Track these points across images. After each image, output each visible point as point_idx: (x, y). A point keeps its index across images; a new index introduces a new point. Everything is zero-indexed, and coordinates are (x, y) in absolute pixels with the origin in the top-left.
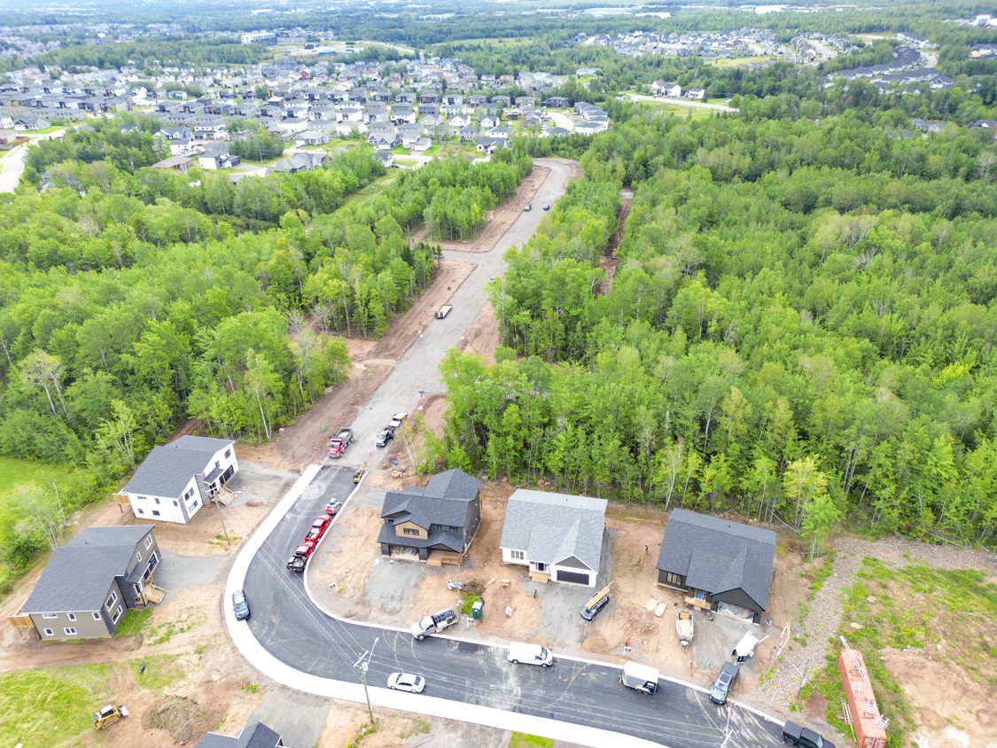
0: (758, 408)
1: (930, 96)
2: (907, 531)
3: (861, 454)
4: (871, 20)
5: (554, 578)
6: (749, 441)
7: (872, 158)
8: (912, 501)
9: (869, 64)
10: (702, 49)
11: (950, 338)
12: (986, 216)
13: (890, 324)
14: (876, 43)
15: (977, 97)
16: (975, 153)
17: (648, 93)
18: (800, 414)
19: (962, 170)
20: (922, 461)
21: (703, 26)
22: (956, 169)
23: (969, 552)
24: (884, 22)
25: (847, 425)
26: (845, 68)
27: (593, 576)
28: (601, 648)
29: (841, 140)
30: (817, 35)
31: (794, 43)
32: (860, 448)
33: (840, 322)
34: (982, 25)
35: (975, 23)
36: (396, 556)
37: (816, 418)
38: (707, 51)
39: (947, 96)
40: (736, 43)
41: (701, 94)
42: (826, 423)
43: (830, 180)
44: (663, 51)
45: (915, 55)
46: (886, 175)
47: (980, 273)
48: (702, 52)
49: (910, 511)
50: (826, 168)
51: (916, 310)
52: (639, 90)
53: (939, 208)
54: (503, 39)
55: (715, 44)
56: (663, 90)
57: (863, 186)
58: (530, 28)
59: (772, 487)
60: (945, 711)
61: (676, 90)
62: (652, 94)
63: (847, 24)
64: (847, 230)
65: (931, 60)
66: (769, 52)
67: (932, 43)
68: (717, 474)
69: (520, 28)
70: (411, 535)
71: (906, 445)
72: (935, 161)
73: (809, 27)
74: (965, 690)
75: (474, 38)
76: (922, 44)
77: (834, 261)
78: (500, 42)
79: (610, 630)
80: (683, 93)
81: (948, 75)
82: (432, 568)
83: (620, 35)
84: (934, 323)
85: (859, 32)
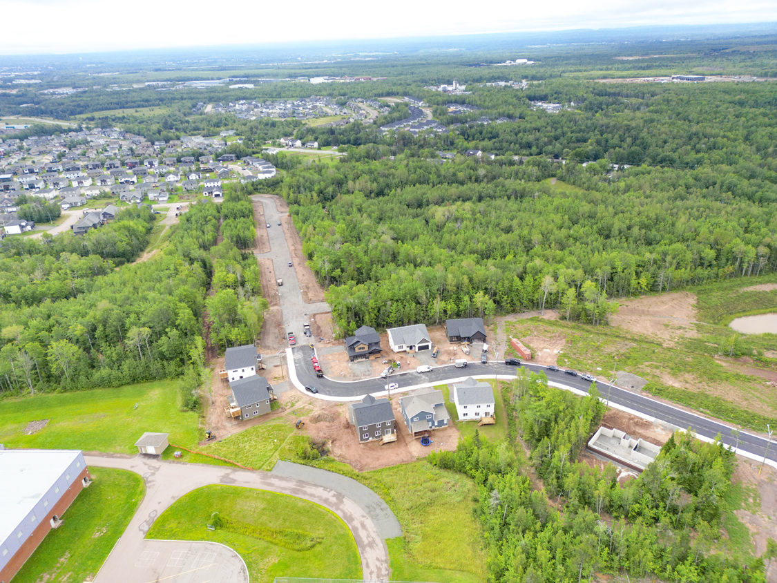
0: (458, 280)
1: (440, 137)
2: (514, 311)
3: (494, 288)
4: (387, 88)
5: (417, 350)
6: (457, 293)
7: (433, 177)
8: (512, 300)
9: (400, 119)
10: (294, 112)
11: (503, 247)
12: (492, 199)
13: (481, 247)
14: (397, 105)
15: (461, 137)
16: (475, 169)
17: (280, 145)
18: (471, 280)
19: (473, 178)
20: (512, 286)
21: (284, 95)
22: (470, 178)
23: (532, 312)
24: (395, 89)
25: (487, 280)
26: (388, 123)
27: (430, 344)
28: (444, 362)
29: (415, 169)
30: (360, 100)
31: (349, 105)
32: (492, 286)
33: (463, 250)
34: (445, 91)
35: (440, 89)
36: (356, 361)
37: (476, 280)
38: (298, 114)
39: (448, 137)
40: (314, 107)
41: (316, 144)
42: (479, 281)
43: (424, 191)
44: (268, 114)
45: (421, 113)
46: (445, 185)
47: (503, 223)
48: (295, 115)
49: (513, 304)
50: (417, 185)
51: (488, 240)
52: (274, 144)
53: (474, 198)
54: (138, 109)
55: (301, 108)
56: (290, 144)
57: (439, 192)
58: (156, 100)
59: (471, 305)
60: (542, 346)
61: (299, 143)
62: (283, 147)
63: (375, 92)
64: (447, 213)
65: (428, 113)
66: (338, 113)
67: (425, 103)
68: (451, 306)
69: (147, 101)
70: (362, 350)
71: (506, 282)
72: (461, 175)
73: (353, 95)
74: (545, 341)
75: (110, 109)
76: (420, 104)
77: (449, 227)
78: (136, 111)
79: (444, 357)
80: (303, 144)
81: (442, 124)
82: (372, 360)
83: (231, 104)
84: (496, 243)
85: (382, 96)
